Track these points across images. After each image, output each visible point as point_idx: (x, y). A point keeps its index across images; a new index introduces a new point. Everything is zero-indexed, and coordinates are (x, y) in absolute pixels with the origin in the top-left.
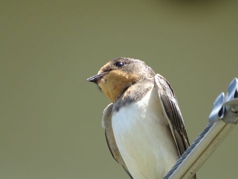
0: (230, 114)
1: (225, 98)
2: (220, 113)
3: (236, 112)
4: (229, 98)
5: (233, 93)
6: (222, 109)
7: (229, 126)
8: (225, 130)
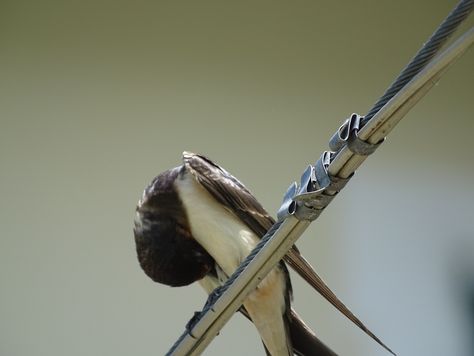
0: (304, 209)
1: (298, 189)
2: (291, 208)
3: (311, 207)
4: (302, 191)
5: (306, 184)
6: (293, 203)
7: (303, 223)
8: (298, 228)
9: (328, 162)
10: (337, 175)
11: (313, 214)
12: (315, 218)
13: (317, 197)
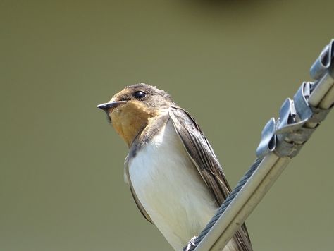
0: (284, 145)
1: (276, 124)
2: (271, 145)
3: (292, 142)
4: (282, 124)
5: (286, 118)
6: (273, 138)
7: (283, 160)
8: (278, 166)
9: (307, 93)
10: (318, 106)
11: (294, 150)
12: (295, 154)
13: (298, 131)
